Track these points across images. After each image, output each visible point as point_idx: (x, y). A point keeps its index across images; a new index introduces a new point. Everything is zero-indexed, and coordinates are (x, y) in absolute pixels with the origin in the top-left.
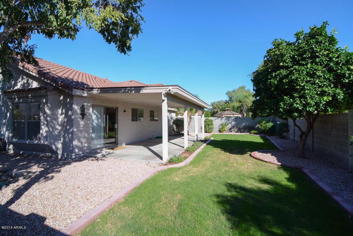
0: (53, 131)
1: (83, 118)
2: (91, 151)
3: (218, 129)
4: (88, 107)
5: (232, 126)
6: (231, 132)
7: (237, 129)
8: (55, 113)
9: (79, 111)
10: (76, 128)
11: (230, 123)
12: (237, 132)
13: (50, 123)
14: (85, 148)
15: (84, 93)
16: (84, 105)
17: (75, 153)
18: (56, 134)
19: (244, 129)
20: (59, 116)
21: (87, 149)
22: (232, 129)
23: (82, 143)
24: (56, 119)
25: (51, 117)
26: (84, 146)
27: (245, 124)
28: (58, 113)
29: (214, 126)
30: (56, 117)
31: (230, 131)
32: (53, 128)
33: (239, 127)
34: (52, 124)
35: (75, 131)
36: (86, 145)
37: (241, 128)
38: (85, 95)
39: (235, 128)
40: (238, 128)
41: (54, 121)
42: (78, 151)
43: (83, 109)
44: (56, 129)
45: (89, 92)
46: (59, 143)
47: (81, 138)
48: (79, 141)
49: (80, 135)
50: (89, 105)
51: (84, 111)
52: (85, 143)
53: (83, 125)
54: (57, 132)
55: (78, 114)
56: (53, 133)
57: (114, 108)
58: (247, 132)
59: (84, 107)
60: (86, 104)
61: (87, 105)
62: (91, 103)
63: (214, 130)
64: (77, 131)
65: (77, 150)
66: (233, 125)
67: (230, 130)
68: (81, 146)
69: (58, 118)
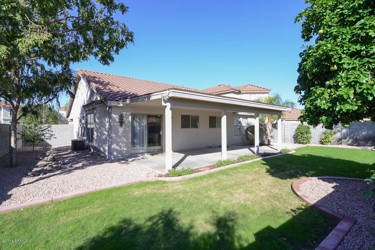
0: (101, 136)
1: (121, 125)
2: (130, 154)
3: (318, 139)
4: (127, 116)
5: (342, 135)
6: (341, 144)
7: (352, 140)
8: (103, 122)
9: (117, 120)
10: (115, 134)
11: (339, 131)
12: (352, 145)
13: (99, 130)
14: (124, 152)
15: (120, 104)
16: (122, 114)
17: (114, 155)
18: (104, 139)
19: (365, 141)
20: (106, 123)
21: (126, 153)
22: (343, 140)
23: (120, 147)
24: (104, 126)
25: (99, 125)
26: (123, 150)
27: (366, 132)
28: (106, 122)
29: (312, 135)
30: (103, 125)
31: (339, 143)
32: (101, 134)
33: (355, 137)
34: (100, 131)
35: (113, 137)
36: (125, 149)
37: (359, 140)
38: (121, 105)
39: (348, 138)
40: (353, 138)
41: (102, 128)
42: (117, 154)
43: (121, 117)
44: (104, 134)
45: (125, 102)
46: (106, 146)
47: (119, 143)
48: (118, 145)
49: (119, 140)
50: (128, 113)
51: (123, 119)
52: (124, 148)
53: (122, 131)
54: (105, 137)
55: (116, 122)
56: (102, 138)
57: (159, 116)
58: (371, 146)
59: (123, 116)
60: (124, 113)
61: (126, 114)
62: (131, 112)
63: (312, 140)
64: (115, 137)
65: (115, 153)
66: (344, 134)
67: (338, 141)
68: (120, 149)
69: (105, 125)
